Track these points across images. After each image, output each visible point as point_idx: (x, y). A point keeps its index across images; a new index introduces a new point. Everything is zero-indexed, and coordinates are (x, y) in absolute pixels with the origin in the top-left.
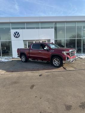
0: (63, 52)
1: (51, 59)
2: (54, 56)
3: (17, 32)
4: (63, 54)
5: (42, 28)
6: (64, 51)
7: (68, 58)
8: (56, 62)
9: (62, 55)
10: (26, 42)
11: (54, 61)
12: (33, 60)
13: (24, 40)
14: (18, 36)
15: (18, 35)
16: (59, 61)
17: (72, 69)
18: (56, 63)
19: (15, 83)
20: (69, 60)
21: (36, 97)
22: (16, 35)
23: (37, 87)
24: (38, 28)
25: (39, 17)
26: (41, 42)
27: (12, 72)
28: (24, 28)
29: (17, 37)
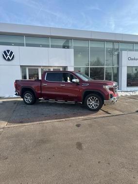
0: (104, 87)
1: (84, 98)
2: (88, 93)
3: (8, 51)
4: (105, 90)
5: (53, 46)
6: (106, 84)
7: (112, 96)
8: (92, 103)
9: (103, 91)
10: (26, 69)
11: (89, 100)
12: (45, 99)
13: (21, 66)
14: (11, 58)
15: (10, 56)
16: (97, 101)
17: (117, 113)
18: (92, 105)
19: (43, 142)
20: (112, 99)
21: (99, 162)
22: (7, 56)
23: (87, 145)
24: (47, 46)
25: (48, 27)
26: (52, 70)
27: (21, 122)
28: (22, 45)
29: (9, 60)
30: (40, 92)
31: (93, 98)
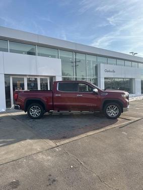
0: (122, 96)
11: (109, 109)
13: (5, 74)
18: (111, 113)
30: (52, 103)
31: (112, 107)
